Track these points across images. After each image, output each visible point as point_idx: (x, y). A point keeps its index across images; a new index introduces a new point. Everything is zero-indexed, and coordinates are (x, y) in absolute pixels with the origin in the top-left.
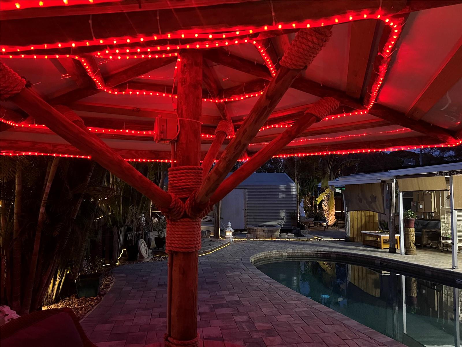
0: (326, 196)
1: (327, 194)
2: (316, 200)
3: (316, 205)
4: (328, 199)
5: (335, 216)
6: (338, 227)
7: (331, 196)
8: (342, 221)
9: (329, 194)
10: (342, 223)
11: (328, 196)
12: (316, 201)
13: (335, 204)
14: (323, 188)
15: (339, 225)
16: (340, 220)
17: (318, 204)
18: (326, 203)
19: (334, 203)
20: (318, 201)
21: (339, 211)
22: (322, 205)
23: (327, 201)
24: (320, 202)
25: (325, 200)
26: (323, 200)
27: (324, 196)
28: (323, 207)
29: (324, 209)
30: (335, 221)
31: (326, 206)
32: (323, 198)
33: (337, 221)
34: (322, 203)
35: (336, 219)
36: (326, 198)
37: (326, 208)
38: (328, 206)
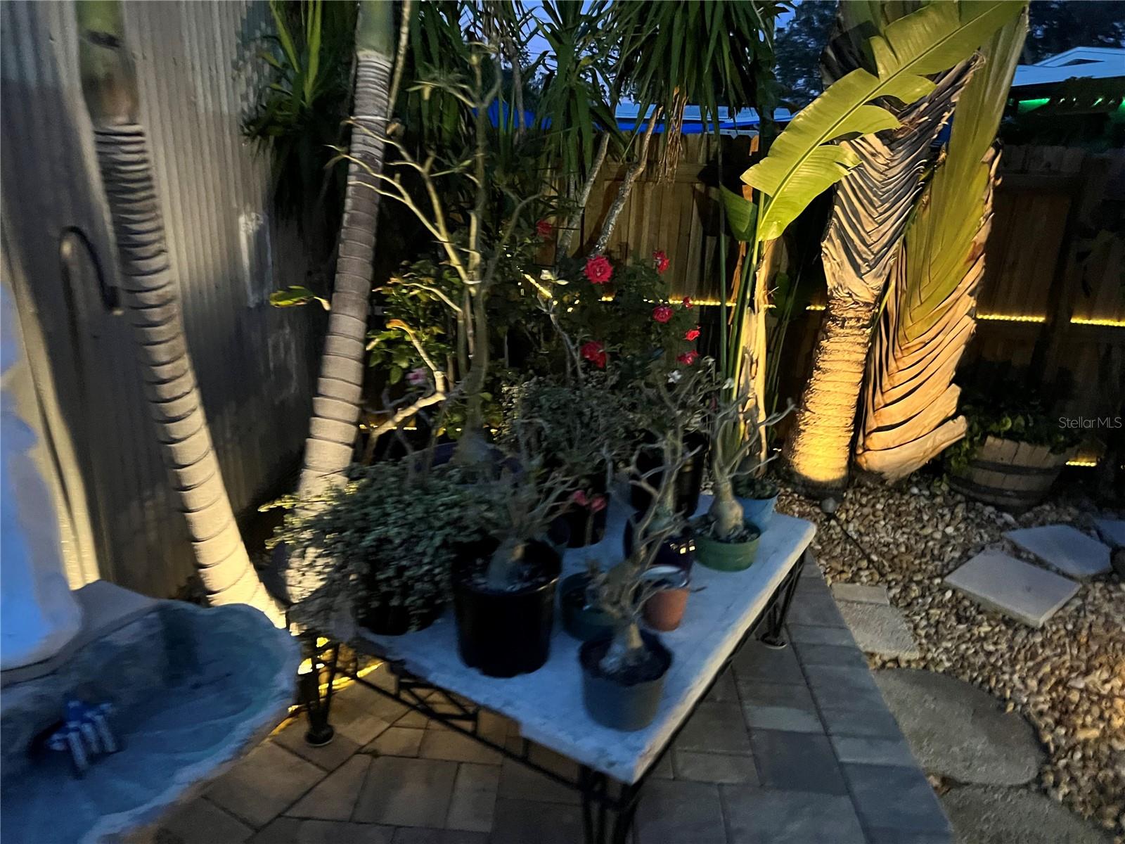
0: (884, 136)
4: (912, 177)
5: (956, 390)
6: (970, 500)
7: (962, 136)
10: (1021, 461)
15: (980, 477)
16: (1010, 435)
20: (772, 199)
21: (1041, 319)
22: (819, 250)
23: (887, 205)
24: (796, 211)
25: (871, 189)
26: (838, 185)
27: (866, 136)
28: (834, 274)
29: (835, 295)
30: (950, 435)
31: (865, 260)
32: (846, 167)
33: (964, 439)
34: (828, 228)
35: (961, 418)
36: (881, 160)
37: (855, 290)
38: (891, 261)
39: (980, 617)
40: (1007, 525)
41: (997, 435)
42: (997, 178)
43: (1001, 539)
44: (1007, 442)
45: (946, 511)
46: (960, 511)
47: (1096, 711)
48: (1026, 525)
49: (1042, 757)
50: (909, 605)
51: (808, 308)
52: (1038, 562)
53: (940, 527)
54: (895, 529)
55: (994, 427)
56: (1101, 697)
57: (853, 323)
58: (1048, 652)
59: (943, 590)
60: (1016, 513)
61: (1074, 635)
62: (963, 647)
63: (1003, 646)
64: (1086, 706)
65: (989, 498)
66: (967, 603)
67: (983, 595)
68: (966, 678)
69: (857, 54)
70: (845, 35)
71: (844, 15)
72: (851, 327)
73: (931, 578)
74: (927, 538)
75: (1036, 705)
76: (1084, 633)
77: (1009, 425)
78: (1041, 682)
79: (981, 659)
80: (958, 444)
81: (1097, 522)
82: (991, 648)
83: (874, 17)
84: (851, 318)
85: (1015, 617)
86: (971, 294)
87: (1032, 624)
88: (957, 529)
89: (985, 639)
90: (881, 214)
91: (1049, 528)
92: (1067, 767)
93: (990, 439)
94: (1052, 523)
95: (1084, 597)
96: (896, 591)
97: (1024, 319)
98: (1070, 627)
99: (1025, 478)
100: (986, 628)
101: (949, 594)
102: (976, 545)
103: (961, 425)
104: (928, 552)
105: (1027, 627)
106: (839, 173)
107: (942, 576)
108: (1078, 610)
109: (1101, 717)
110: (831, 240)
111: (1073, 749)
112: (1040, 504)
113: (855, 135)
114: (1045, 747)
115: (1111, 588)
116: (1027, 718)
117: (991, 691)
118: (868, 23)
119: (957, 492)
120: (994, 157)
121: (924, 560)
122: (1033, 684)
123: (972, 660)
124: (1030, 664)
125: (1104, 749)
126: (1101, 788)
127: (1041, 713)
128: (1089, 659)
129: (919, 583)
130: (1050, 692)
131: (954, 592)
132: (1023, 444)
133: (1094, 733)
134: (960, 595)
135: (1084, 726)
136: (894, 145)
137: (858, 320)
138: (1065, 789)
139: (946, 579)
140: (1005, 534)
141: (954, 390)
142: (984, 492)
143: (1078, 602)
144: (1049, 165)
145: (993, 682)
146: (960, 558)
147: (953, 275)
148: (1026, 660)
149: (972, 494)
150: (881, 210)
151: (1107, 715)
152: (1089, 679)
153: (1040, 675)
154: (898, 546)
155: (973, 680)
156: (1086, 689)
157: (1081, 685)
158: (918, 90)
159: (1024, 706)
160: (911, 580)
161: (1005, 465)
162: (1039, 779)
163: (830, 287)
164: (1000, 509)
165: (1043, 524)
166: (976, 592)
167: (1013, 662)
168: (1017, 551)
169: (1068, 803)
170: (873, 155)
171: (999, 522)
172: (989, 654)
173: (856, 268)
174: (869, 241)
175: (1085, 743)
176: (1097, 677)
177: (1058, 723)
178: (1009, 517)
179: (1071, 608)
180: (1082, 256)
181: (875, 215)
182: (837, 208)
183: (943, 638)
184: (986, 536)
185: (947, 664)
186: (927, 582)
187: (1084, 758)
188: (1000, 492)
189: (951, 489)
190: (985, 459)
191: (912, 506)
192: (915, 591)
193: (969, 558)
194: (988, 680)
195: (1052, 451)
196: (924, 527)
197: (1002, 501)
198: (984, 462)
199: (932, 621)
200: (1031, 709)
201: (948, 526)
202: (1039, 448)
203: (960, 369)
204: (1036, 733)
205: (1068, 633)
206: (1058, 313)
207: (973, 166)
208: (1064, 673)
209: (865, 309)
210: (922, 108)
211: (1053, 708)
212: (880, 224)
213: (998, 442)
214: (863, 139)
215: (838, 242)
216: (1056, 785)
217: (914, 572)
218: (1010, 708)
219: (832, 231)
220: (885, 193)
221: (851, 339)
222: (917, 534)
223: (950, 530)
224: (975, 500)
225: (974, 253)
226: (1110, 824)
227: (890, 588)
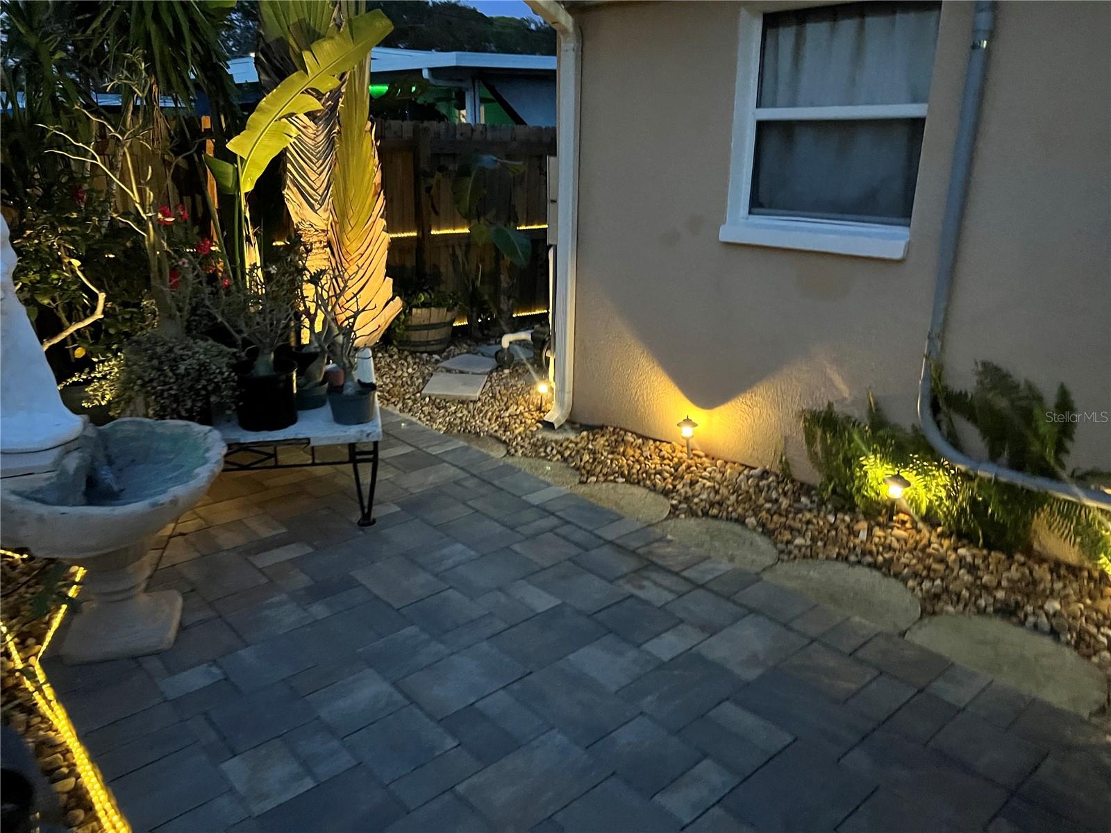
0: (311, 115)
1: (319, 95)
2: (231, 158)
3: (228, 199)
4: (331, 143)
5: (390, 281)
6: (413, 353)
7: (350, 117)
8: (438, 305)
9: (335, 94)
10: (434, 320)
11: (328, 117)
12: (229, 168)
13: (384, 184)
14: (282, 42)
15: (416, 336)
16: (424, 305)
17: (247, 186)
18: (318, 179)
19: (378, 179)
20: (247, 161)
21: (415, 234)
22: (283, 196)
23: (321, 161)
24: (261, 169)
25: (308, 151)
26: (286, 149)
27: (298, 116)
28: (296, 213)
29: (301, 227)
30: (394, 311)
31: (316, 200)
32: (291, 137)
33: (400, 313)
34: (286, 181)
35: (397, 298)
36: (310, 131)
37: (313, 221)
38: (331, 200)
39: (448, 404)
40: (437, 361)
41: (417, 307)
42: (377, 142)
43: (438, 368)
44: (424, 309)
45: (403, 362)
46: (409, 359)
47: (518, 421)
48: (447, 358)
49: (505, 446)
50: (410, 410)
51: (274, 244)
52: (461, 372)
53: (405, 370)
54: (382, 376)
55: (415, 302)
56: (517, 415)
57: (318, 245)
58: (486, 408)
59: (424, 399)
60: (439, 353)
61: (494, 397)
62: (448, 419)
63: (465, 412)
64: (513, 421)
65: (422, 349)
66: (438, 401)
67: (445, 393)
68: (455, 431)
69: (278, 57)
70: (268, 46)
71: (263, 30)
72: (317, 248)
73: (414, 395)
74: (401, 377)
75: (492, 429)
76: (498, 394)
77: (423, 299)
78: (489, 420)
79: (458, 421)
80: (397, 318)
81: (478, 349)
82: (461, 415)
83: (285, 35)
84: (315, 242)
85: (464, 399)
86: (381, 217)
87: (474, 399)
88: (414, 369)
89: (455, 412)
90: (318, 168)
91: (457, 358)
92: (517, 444)
93: (414, 310)
94: (458, 355)
95: (491, 381)
96: (400, 405)
97: (405, 235)
98: (491, 395)
99: (438, 331)
100: (453, 408)
101: (427, 399)
102: (428, 374)
103: (398, 303)
104: (405, 383)
105: (471, 401)
106: (286, 140)
107: (420, 392)
108: (491, 386)
109: (521, 423)
110: (289, 188)
111: (516, 437)
112: (448, 347)
113: (292, 115)
114: (504, 442)
115: (501, 373)
116: (491, 436)
117: (469, 432)
118: (282, 38)
119: (403, 351)
120: (372, 127)
121: (405, 388)
122: (486, 422)
123: (455, 422)
124: (481, 415)
125: (528, 432)
126: (534, 445)
127: (496, 431)
128: (505, 404)
129: (409, 398)
130: (495, 422)
131: (430, 397)
132: (433, 309)
133: (522, 429)
134: (433, 398)
135: (516, 428)
136: (316, 120)
137: (321, 242)
138: (520, 452)
139: (423, 392)
140: (438, 365)
141: (389, 281)
142: (418, 346)
143: (489, 384)
144: (395, 133)
145: (469, 428)
146: (423, 382)
147: (367, 206)
148: (479, 414)
149: (412, 349)
150: (318, 165)
151: (523, 420)
152: (509, 411)
153: (488, 417)
154: (387, 385)
155: (459, 431)
156: (510, 416)
157: (507, 415)
158: (328, 84)
159: (487, 431)
160: (404, 399)
161: (426, 325)
162: (508, 452)
163: (295, 222)
164: (430, 353)
165: (454, 356)
166: (441, 393)
167: (473, 417)
168: (449, 371)
169: (524, 455)
170: (304, 127)
171: (433, 360)
172: (461, 418)
173: (312, 206)
174: (316, 187)
175: (520, 434)
176: (512, 409)
177: (505, 431)
178: (436, 357)
179: (487, 387)
180: (428, 189)
181: (315, 168)
182: (289, 166)
183: (436, 419)
184: (430, 368)
185: (445, 429)
186: (413, 397)
187: (522, 438)
188: (428, 343)
189: (399, 350)
190: (413, 324)
191: (383, 363)
192: (410, 403)
193: (428, 381)
194: (466, 428)
195: (447, 310)
196: (396, 372)
197: (430, 348)
198: (414, 326)
199: (426, 413)
200: (492, 432)
201: (408, 368)
202: (441, 310)
203: (388, 267)
204: (499, 440)
205: (491, 398)
206: (423, 229)
207: (360, 133)
208: (498, 413)
209: (323, 234)
210: (327, 96)
211: (500, 427)
212: (319, 175)
213: (419, 311)
214: (297, 117)
215: (295, 189)
216: (516, 451)
217: (404, 395)
218: (482, 435)
219: (288, 182)
220: (318, 153)
221: (319, 256)
222: (394, 377)
223: (410, 370)
224: (415, 352)
225: (376, 190)
226: (543, 454)
227: (396, 405)
